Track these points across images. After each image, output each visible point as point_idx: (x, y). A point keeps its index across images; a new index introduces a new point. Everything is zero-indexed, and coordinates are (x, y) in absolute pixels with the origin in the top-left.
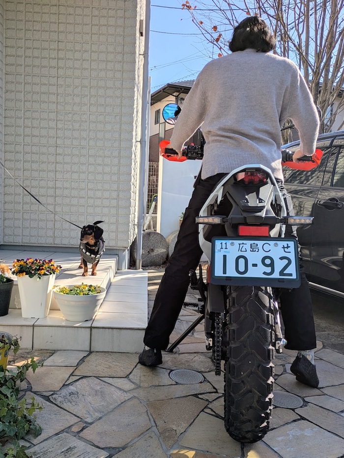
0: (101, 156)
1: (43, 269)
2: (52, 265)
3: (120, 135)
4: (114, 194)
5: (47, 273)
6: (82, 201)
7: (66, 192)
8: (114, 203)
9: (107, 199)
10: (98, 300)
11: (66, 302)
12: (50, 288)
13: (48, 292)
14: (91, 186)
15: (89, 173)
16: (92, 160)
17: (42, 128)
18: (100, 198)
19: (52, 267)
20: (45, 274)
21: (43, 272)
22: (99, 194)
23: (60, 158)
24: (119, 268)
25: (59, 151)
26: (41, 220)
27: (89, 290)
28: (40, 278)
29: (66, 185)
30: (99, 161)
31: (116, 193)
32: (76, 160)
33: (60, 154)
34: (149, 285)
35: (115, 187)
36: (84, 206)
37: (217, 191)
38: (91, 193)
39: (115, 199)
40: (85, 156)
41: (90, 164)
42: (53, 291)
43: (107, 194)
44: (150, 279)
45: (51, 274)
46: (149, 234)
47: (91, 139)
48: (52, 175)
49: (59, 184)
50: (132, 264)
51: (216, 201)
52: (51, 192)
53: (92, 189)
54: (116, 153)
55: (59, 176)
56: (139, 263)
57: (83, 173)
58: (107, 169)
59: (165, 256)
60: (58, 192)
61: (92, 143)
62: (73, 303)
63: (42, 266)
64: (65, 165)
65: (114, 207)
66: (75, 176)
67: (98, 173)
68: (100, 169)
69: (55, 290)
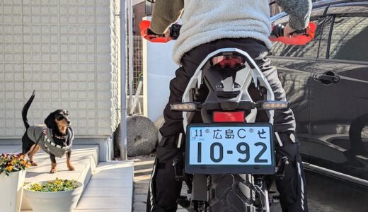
0: (75, 34)
1: (11, 165)
2: (21, 160)
3: (95, 10)
4: (91, 77)
5: (16, 169)
6: (55, 86)
7: (36, 76)
8: (91, 86)
9: (84, 81)
10: (74, 196)
11: (38, 200)
12: (20, 185)
13: (18, 189)
14: (64, 68)
15: (62, 53)
16: (64, 39)
17: (6, 5)
18: (75, 81)
19: (21, 162)
20: (13, 170)
21: (11, 168)
22: (73, 76)
23: (27, 39)
24: (101, 161)
25: (27, 30)
26: (9, 109)
27: (64, 186)
28: (8, 175)
29: (36, 68)
30: (73, 39)
31: (93, 75)
32: (45, 39)
33: (27, 34)
34: (136, 175)
35: (92, 68)
36: (57, 91)
37: (197, 75)
38: (64, 76)
39: (92, 81)
40: (56, 34)
41: (63, 44)
42: (24, 190)
43: (82, 77)
44: (136, 168)
45: (20, 169)
46: (135, 119)
47: (62, 15)
48: (19, 57)
49: (27, 68)
50: (117, 154)
51: (197, 85)
52: (18, 76)
53: (65, 72)
54: (91, 30)
55: (27, 58)
56: (124, 153)
57: (55, 53)
58: (82, 49)
60: (27, 77)
61: (63, 20)
62: (45, 201)
63: (10, 162)
64: (34, 46)
65: (91, 90)
66: (46, 58)
67: (72, 54)
68: (73, 48)
69: (25, 187)
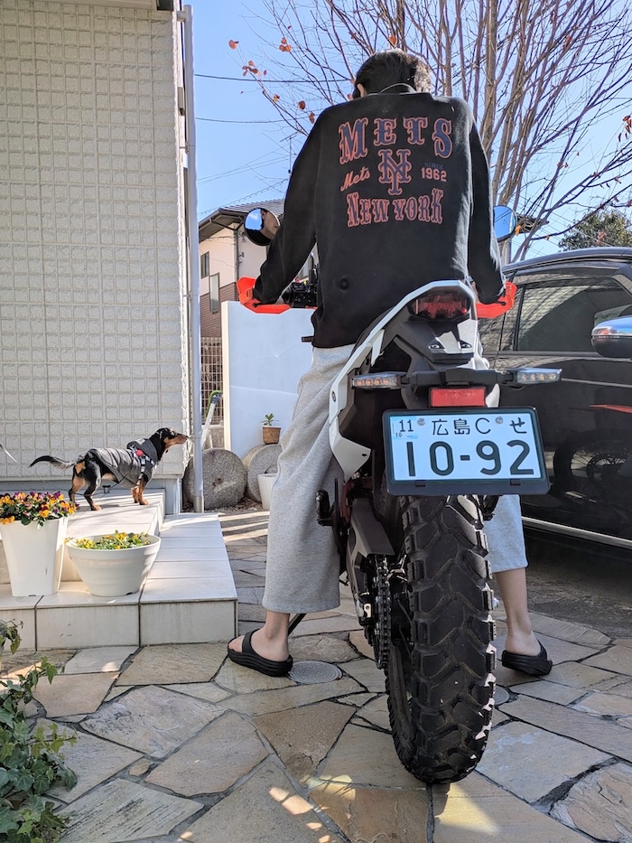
0: (126, 321)
1: (46, 508)
2: (60, 502)
3: (157, 283)
4: (153, 385)
5: (53, 514)
6: (97, 399)
7: (67, 385)
8: (153, 399)
9: (141, 393)
10: (148, 556)
11: (91, 563)
12: (60, 542)
13: (58, 548)
14: (111, 372)
15: (106, 349)
16: (109, 327)
17: (18, 274)
18: (128, 393)
19: (61, 505)
20: (50, 518)
21: (47, 513)
22: (125, 385)
23: (52, 326)
24: (168, 513)
25: (51, 313)
26: (26, 436)
27: (130, 541)
28: (42, 524)
29: (68, 372)
30: (123, 328)
31: (155, 382)
32: (81, 328)
33: (52, 319)
34: (225, 534)
35: (153, 371)
36: (101, 407)
37: (371, 342)
38: (111, 385)
39: (154, 393)
40: (97, 320)
41: (108, 335)
42: (69, 548)
43: (139, 385)
44: (223, 525)
45: (60, 516)
46: (213, 453)
47: (106, 291)
48: (39, 355)
49: (53, 372)
50: (188, 505)
51: (368, 360)
52: (40, 385)
53: (112, 378)
54: (151, 314)
55: (53, 357)
56: (200, 502)
57: (96, 349)
58: (138, 342)
59: (242, 490)
60: (53, 385)
61: (108, 298)
62: (104, 564)
63: (44, 503)
64: (63, 338)
65: (153, 407)
66: (82, 356)
67: (123, 350)
68: (125, 342)
69: (68, 544)
